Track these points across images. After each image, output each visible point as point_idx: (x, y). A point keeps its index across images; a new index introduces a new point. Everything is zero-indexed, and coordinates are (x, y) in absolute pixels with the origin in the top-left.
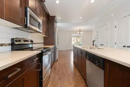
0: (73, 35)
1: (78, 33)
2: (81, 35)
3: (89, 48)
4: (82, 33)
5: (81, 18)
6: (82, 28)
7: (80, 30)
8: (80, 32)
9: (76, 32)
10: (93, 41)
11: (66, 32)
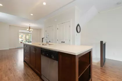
0: (20, 31)
1: (28, 29)
2: (31, 32)
3: (41, 45)
4: (32, 30)
5: (32, 15)
6: (33, 25)
7: (30, 27)
8: (30, 28)
9: (25, 28)
10: (43, 38)
11: (10, 26)
